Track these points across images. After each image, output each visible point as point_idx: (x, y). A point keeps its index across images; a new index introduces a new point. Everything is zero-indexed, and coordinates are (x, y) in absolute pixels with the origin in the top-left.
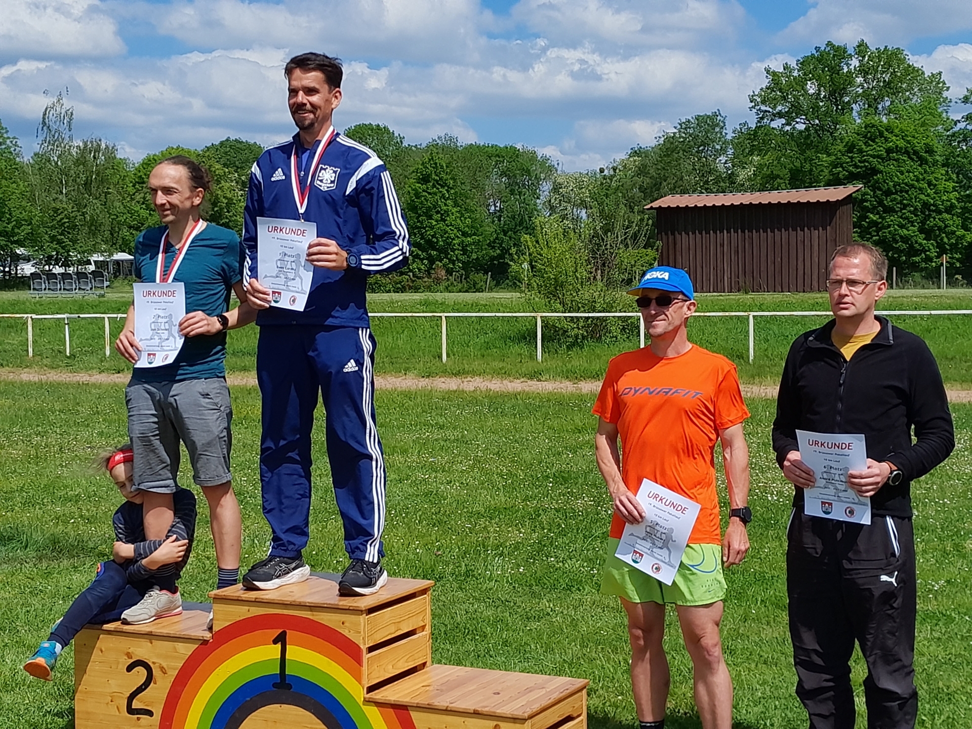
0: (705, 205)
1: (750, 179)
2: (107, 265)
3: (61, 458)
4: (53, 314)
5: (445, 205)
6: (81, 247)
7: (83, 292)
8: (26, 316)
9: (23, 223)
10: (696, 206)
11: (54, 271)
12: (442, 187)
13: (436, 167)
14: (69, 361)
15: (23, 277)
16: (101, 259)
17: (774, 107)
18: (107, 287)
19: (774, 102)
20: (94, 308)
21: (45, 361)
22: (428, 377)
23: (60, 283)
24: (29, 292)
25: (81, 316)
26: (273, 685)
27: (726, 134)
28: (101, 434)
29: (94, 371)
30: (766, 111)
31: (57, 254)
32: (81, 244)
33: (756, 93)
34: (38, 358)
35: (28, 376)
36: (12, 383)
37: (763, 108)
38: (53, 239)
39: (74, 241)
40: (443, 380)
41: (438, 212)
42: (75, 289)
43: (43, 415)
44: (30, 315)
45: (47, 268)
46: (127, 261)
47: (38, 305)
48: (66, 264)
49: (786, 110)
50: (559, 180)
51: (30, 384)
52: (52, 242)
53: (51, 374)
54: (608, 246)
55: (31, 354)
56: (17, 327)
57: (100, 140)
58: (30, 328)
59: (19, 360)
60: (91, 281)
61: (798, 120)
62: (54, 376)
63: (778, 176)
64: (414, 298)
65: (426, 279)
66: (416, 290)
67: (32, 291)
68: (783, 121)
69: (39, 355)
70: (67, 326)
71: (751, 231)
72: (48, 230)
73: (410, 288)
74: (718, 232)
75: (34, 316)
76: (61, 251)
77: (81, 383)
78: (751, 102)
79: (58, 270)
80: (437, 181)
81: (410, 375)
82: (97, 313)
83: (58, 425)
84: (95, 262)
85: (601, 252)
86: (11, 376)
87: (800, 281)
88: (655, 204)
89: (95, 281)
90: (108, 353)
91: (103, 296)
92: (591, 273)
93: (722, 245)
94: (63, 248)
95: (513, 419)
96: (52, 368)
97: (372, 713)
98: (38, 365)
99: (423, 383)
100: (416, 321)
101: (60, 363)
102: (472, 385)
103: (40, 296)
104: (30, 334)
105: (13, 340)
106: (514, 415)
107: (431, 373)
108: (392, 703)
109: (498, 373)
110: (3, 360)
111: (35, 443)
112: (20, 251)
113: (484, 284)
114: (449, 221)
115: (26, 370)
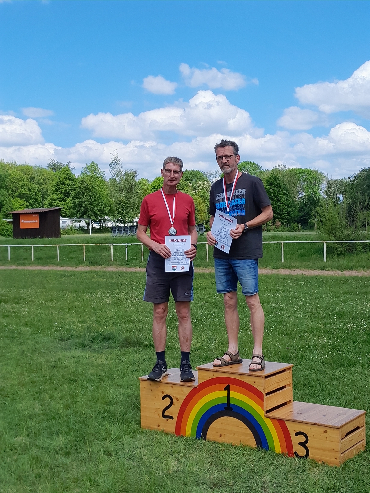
3: (127, 304)
4: (121, 243)
5: (280, 194)
6: (130, 215)
7: (132, 234)
8: (110, 244)
9: (107, 206)
11: (120, 225)
12: (278, 187)
13: (276, 179)
14: (127, 263)
15: (108, 228)
22: (276, 269)
23: (123, 231)
25: (132, 244)
26: (225, 408)
29: (137, 267)
31: (121, 219)
34: (115, 262)
35: (111, 269)
36: (106, 272)
38: (119, 212)
40: (283, 270)
41: (277, 198)
42: (129, 233)
43: (118, 285)
44: (112, 244)
45: (117, 224)
48: (124, 223)
50: (330, 183)
51: (112, 272)
54: (355, 211)
55: (112, 260)
56: (107, 249)
58: (112, 249)
59: (108, 263)
62: (121, 269)
65: (272, 226)
67: (112, 234)
69: (116, 260)
70: (126, 248)
72: (117, 208)
75: (114, 245)
77: (132, 272)
79: (122, 225)
81: (268, 268)
83: (125, 290)
85: (352, 214)
86: (105, 269)
90: (143, 259)
92: (348, 223)
94: (123, 216)
95: (315, 288)
96: (121, 266)
97: (269, 423)
98: (115, 264)
99: (274, 271)
100: (270, 244)
101: (124, 263)
102: (296, 272)
103: (116, 236)
104: (112, 252)
105: (105, 254)
106: (316, 286)
107: (277, 267)
108: (278, 418)
109: (307, 267)
110: (101, 262)
111: (116, 297)
112: (106, 217)
113: (298, 228)
114: (281, 201)
115: (111, 267)
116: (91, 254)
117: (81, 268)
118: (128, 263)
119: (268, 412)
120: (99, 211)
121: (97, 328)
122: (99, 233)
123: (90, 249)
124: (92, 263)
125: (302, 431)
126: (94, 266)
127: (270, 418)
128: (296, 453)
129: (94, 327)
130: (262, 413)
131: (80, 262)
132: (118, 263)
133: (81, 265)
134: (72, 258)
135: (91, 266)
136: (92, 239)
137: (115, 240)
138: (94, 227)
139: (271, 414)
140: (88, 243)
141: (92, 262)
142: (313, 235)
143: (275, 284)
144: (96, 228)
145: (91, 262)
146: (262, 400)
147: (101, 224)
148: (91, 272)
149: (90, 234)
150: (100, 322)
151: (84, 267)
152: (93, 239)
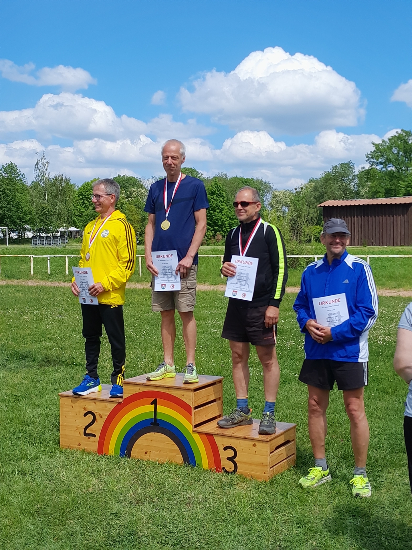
0: (346, 205)
1: (366, 193)
2: (66, 233)
3: (48, 320)
4: (42, 255)
5: (222, 205)
6: (54, 224)
7: (56, 245)
8: (30, 256)
9: (28, 213)
10: (342, 205)
11: (42, 235)
12: (221, 197)
13: (218, 188)
14: (50, 277)
15: (27, 238)
16: (63, 230)
17: (377, 160)
18: (67, 243)
19: (377, 158)
20: (61, 252)
21: (39, 277)
22: (215, 285)
23: (45, 241)
24: (31, 245)
25: (55, 256)
26: (151, 424)
27: (355, 171)
28: (65, 310)
29: (61, 281)
30: (374, 162)
31: (43, 228)
32: (55, 223)
33: (369, 153)
34: (35, 275)
35: (31, 283)
36: (24, 286)
37: (373, 160)
38: (41, 221)
39: (51, 222)
40: (222, 286)
41: (218, 209)
42: (52, 244)
43: (38, 301)
44: (32, 256)
45: (38, 234)
46: (75, 231)
48: (47, 232)
49: (384, 161)
50: (276, 193)
51: (32, 287)
52: (41, 222)
53: (42, 283)
54: (299, 224)
55: (32, 273)
56: (26, 261)
57: (63, 175)
58: (32, 262)
59: (27, 276)
60: (59, 240)
61: (389, 165)
62: (43, 283)
63: (380, 192)
64: (208, 248)
65: (213, 240)
66: (208, 244)
67: (32, 245)
68: (382, 166)
70: (49, 261)
71: (368, 216)
72: (39, 216)
73: (205, 244)
74: (352, 217)
75: (34, 256)
76: (45, 226)
77: (55, 287)
78: (367, 157)
79: (44, 235)
80: (218, 194)
81: (206, 284)
82: (62, 255)
83: (46, 306)
84: (60, 231)
85: (296, 227)
86: (23, 283)
87: (392, 241)
88: (322, 205)
89: (61, 240)
90: (67, 273)
91: (65, 247)
92: (292, 237)
93: (354, 224)
94: (46, 225)
96: (42, 280)
97: (196, 437)
98: (36, 278)
99: (213, 287)
100: (209, 258)
101: (46, 278)
103: (36, 247)
104: (32, 264)
105: (24, 267)
107: (216, 283)
108: (206, 433)
110: (19, 276)
111: (36, 314)
112: (26, 226)
114: (223, 213)
115: (30, 281)
116: (7, 267)
118: (51, 277)
119: (196, 426)
120: (17, 219)
121: (13, 346)
122: (18, 244)
123: (7, 261)
125: (230, 445)
126: (11, 280)
127: (199, 433)
128: (224, 468)
129: (10, 344)
130: (190, 428)
135: (7, 280)
137: (35, 251)
138: (12, 237)
139: (200, 429)
140: (4, 254)
143: (213, 301)
144: (14, 238)
145: (8, 276)
146: (191, 414)
147: (19, 233)
148: (8, 286)
149: (6, 244)
150: (17, 340)
152: (9, 250)
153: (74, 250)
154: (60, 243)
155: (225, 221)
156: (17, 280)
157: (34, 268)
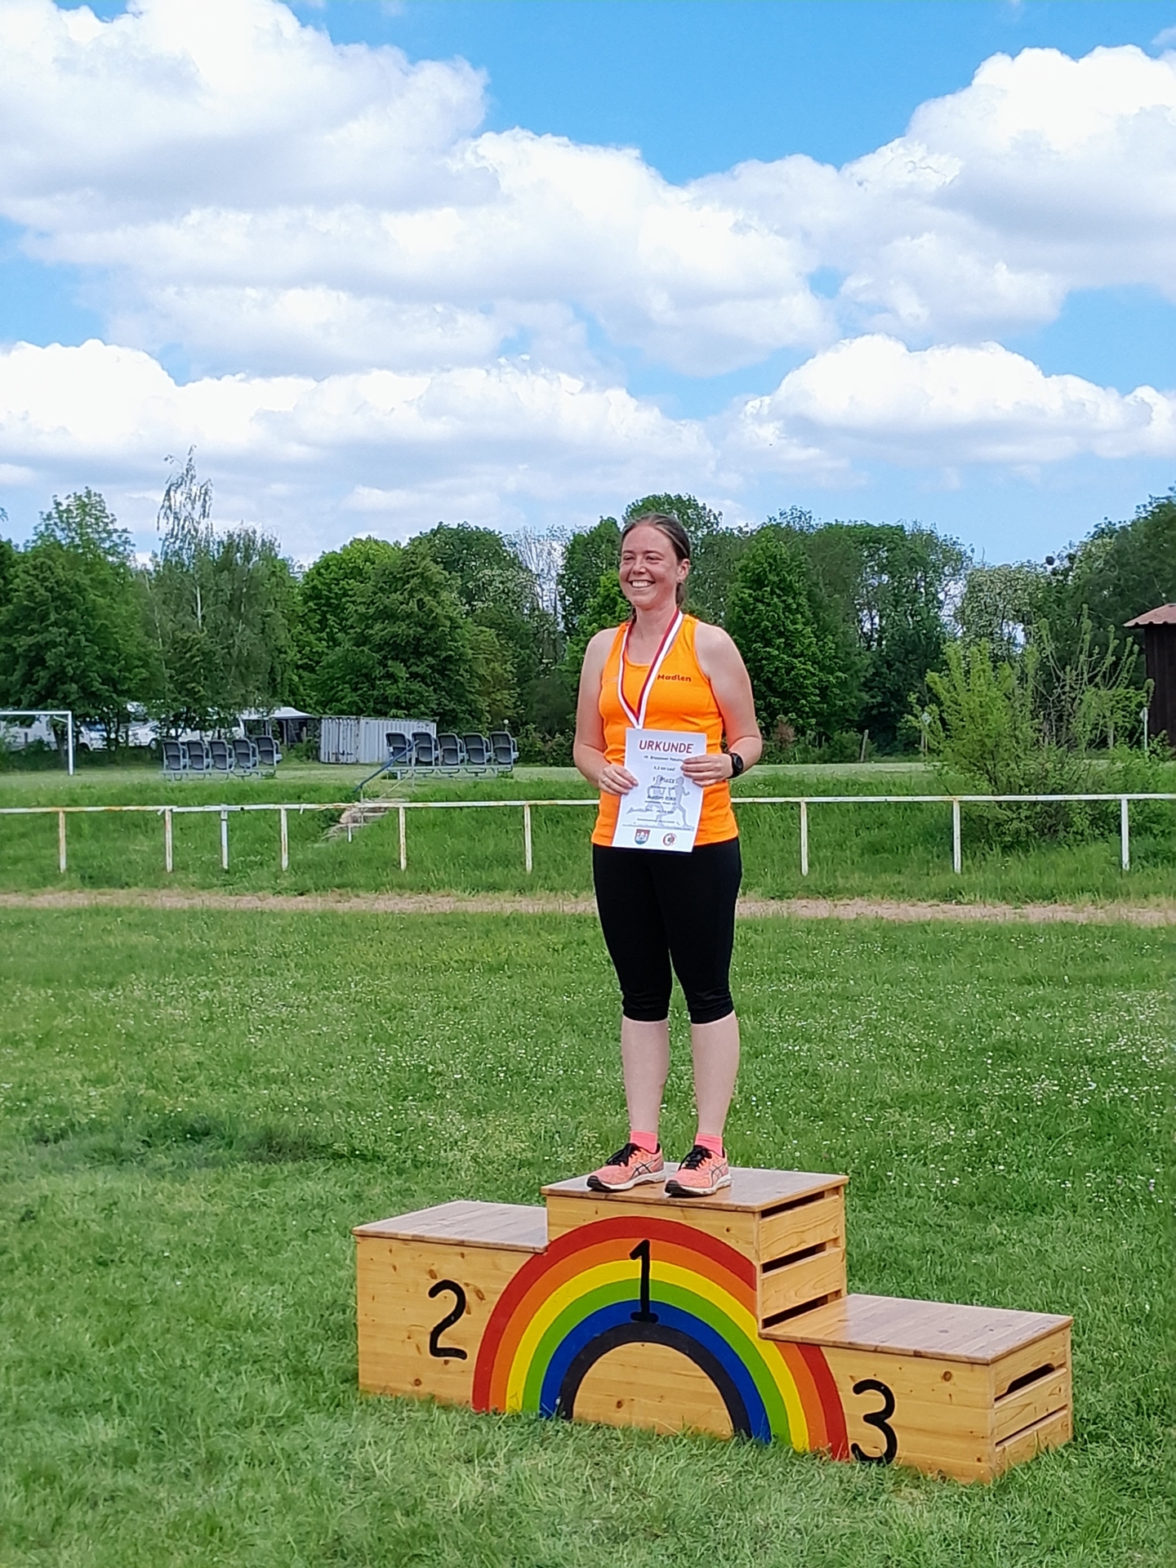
2: (264, 726)
4: (202, 805)
5: (793, 622)
6: (224, 699)
7: (243, 770)
8: (162, 808)
9: (136, 662)
11: (184, 738)
12: (786, 592)
14: (227, 877)
16: (255, 717)
18: (277, 762)
20: (261, 795)
21: (191, 877)
22: (781, 897)
23: (207, 758)
24: (162, 772)
25: (246, 807)
26: (632, 1316)
29: (266, 892)
31: (188, 711)
32: (226, 696)
34: (180, 875)
35: (170, 900)
36: (151, 911)
38: (181, 687)
39: (214, 691)
40: (804, 902)
41: (780, 634)
42: (230, 766)
44: (168, 808)
45: (173, 732)
47: (176, 792)
48: (202, 726)
50: (979, 578)
51: (177, 912)
53: (203, 898)
54: (1067, 689)
55: (169, 867)
56: (147, 825)
57: (254, 532)
58: (169, 827)
59: (154, 877)
60: (253, 752)
62: (205, 900)
67: (167, 771)
69: (182, 869)
70: (224, 824)
75: (176, 809)
76: (195, 706)
77: (250, 910)
79: (191, 736)
80: (777, 584)
82: (267, 804)
84: (246, 722)
85: (1054, 697)
86: (144, 900)
88: (1144, 619)
89: (259, 752)
91: (272, 776)
95: (921, 964)
96: (203, 888)
98: (180, 883)
99: (774, 907)
100: (758, 809)
101: (215, 880)
102: (851, 910)
103: (179, 777)
104: (169, 836)
105: (142, 845)
106: (924, 957)
107: (784, 892)
108: (801, 1341)
109: (892, 892)
110: (129, 877)
111: (203, 999)
112: (132, 707)
113: (858, 749)
114: (798, 649)
115: (164, 892)
116: (89, 846)
117: (50, 899)
118: (229, 878)
119: (768, 1322)
120: (103, 684)
122: (106, 767)
123: (85, 826)
124: (93, 879)
125: (874, 1378)
126: (102, 890)
127: (779, 1341)
128: (855, 1447)
130: (750, 1326)
131: (47, 877)
132: (193, 878)
133: (50, 888)
134: (16, 861)
135: (87, 890)
136: (89, 787)
137: (178, 794)
138: (86, 745)
139: (779, 1330)
140: (75, 803)
141: (94, 874)
142: (913, 775)
143: (779, 952)
144: (92, 748)
145: (90, 877)
147: (109, 733)
148: (95, 912)
149: (68, 769)
151: (61, 894)
153: (305, 786)
154: (254, 765)
155: (805, 678)
156: (121, 892)
157: (174, 847)
